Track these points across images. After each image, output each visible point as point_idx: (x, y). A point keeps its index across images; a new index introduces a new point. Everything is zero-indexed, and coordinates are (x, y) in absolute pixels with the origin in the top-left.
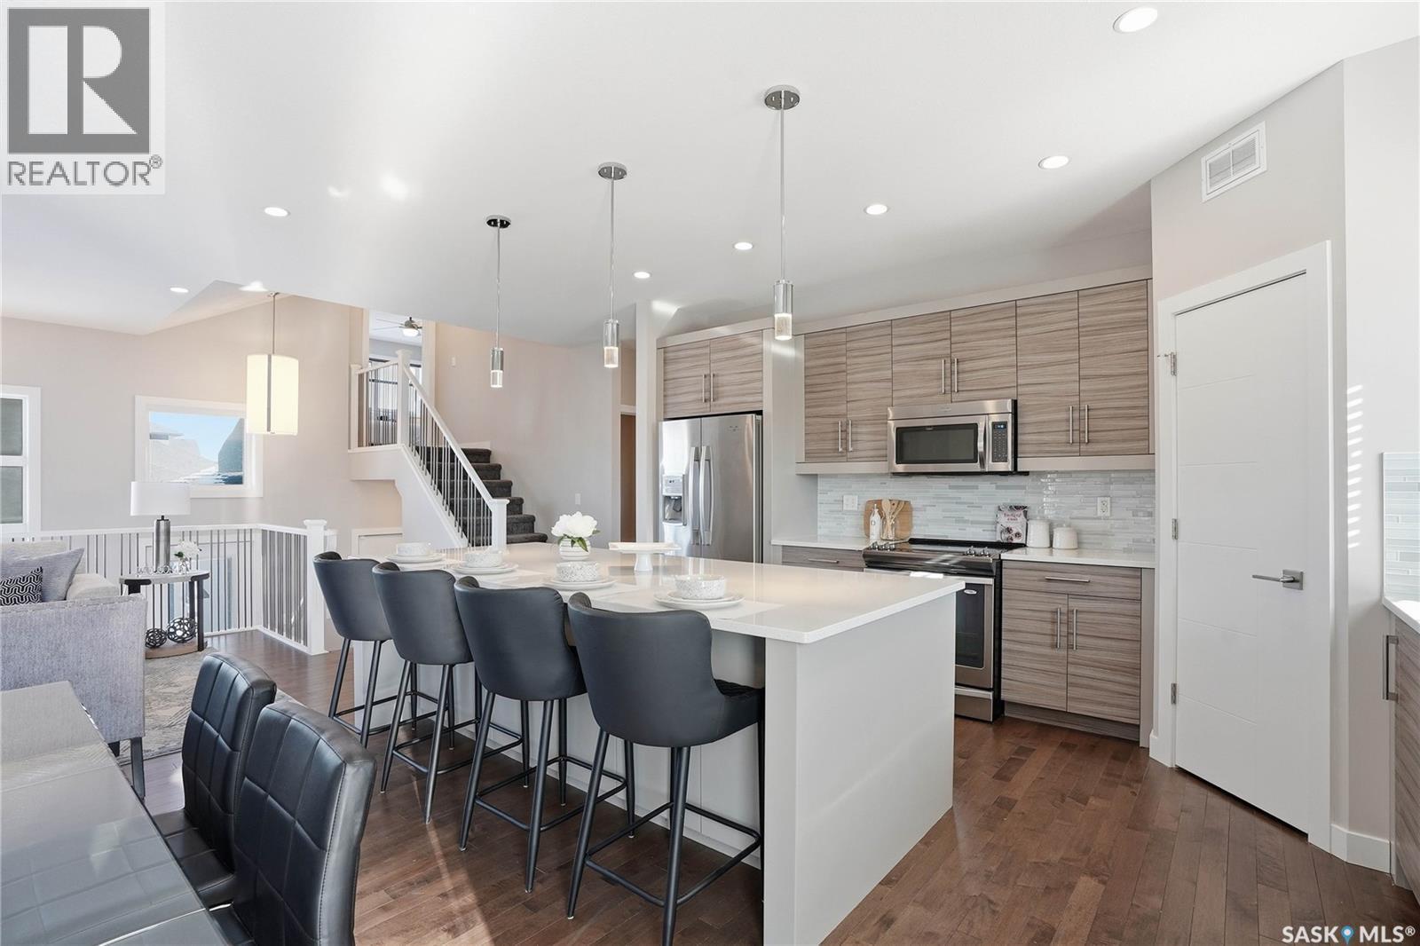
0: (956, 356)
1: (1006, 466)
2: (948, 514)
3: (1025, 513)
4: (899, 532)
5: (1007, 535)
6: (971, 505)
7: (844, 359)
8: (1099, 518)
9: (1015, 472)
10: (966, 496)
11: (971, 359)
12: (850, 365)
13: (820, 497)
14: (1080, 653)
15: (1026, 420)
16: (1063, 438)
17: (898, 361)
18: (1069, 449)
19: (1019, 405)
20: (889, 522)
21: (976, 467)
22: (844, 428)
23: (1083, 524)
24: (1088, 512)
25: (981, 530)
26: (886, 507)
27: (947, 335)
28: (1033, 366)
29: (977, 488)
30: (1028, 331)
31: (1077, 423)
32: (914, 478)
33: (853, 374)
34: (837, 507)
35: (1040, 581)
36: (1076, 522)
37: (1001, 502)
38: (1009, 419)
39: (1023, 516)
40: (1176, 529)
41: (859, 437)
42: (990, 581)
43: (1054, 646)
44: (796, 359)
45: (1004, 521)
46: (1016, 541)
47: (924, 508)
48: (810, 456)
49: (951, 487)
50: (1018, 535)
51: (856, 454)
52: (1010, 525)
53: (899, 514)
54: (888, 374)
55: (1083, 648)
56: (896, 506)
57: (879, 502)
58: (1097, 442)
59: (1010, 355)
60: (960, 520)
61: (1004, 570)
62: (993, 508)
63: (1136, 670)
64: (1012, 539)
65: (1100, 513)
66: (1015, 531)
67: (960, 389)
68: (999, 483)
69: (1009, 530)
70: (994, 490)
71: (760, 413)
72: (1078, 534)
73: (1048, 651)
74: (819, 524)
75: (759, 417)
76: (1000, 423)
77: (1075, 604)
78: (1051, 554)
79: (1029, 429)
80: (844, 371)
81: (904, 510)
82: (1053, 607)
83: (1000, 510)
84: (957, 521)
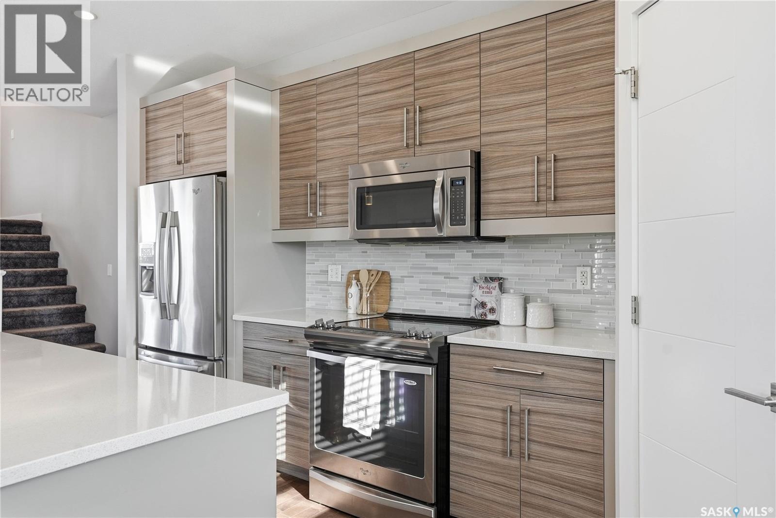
0: (419, 103)
2: (425, 286)
3: (501, 286)
4: (375, 306)
5: (481, 311)
6: (447, 276)
7: (313, 114)
8: (579, 292)
9: (480, 237)
10: (443, 266)
11: (435, 106)
12: (320, 120)
13: (308, 267)
14: (534, 465)
15: (491, 175)
16: (528, 196)
17: (364, 114)
18: (534, 208)
19: (482, 158)
20: (365, 295)
21: (433, 232)
22: (313, 191)
23: (562, 299)
24: (567, 285)
25: (457, 304)
26: (364, 277)
27: (410, 80)
28: (497, 111)
29: (452, 256)
31: (542, 177)
33: (322, 130)
34: (322, 278)
35: (490, 371)
36: (552, 296)
37: (477, 273)
38: (469, 173)
39: (497, 288)
40: (636, 309)
41: (327, 201)
44: (272, 118)
45: (479, 295)
46: (490, 317)
47: (402, 280)
48: (286, 222)
49: (428, 256)
50: (492, 310)
51: (327, 219)
52: (486, 299)
53: (376, 286)
54: (354, 128)
56: (374, 276)
57: (357, 272)
58: (566, 199)
59: (472, 99)
60: (436, 293)
62: (468, 279)
63: (599, 493)
64: (485, 315)
65: (579, 287)
66: (489, 306)
67: (424, 141)
68: (476, 251)
69: (483, 305)
70: (471, 259)
71: (223, 174)
72: (554, 310)
74: (307, 296)
75: (223, 179)
76: (459, 179)
79: (492, 186)
80: (314, 128)
81: (382, 280)
82: (503, 404)
83: (475, 281)
84: (434, 294)
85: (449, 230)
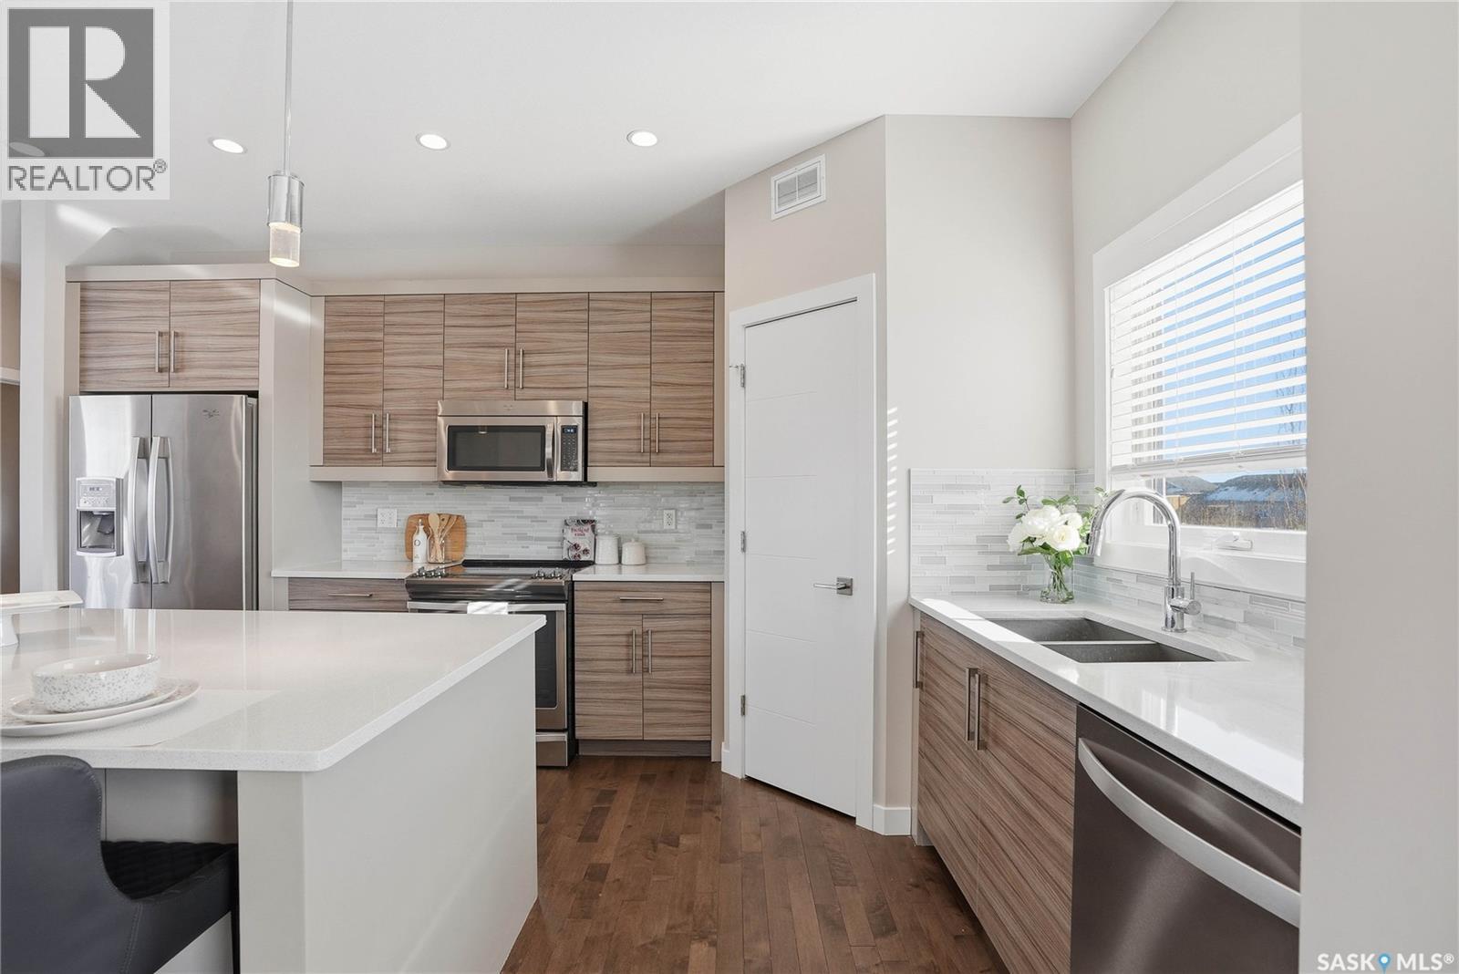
0: (521, 346)
1: (576, 476)
2: (508, 530)
3: (593, 528)
4: (449, 553)
5: (574, 553)
6: (534, 519)
7: (379, 335)
8: (665, 532)
9: (586, 482)
10: (529, 509)
11: (540, 352)
12: (388, 343)
13: (345, 512)
14: (656, 675)
15: (598, 425)
16: (633, 446)
17: (451, 346)
18: (639, 458)
19: (589, 408)
20: (438, 542)
21: (542, 476)
22: (379, 423)
23: (650, 538)
24: (654, 526)
25: (545, 548)
26: (434, 523)
27: (512, 321)
28: (604, 367)
29: (540, 499)
30: (602, 328)
31: (647, 432)
32: (468, 488)
33: (392, 355)
34: (370, 524)
35: (615, 602)
36: (642, 536)
37: (567, 516)
38: (579, 422)
39: (590, 530)
40: (744, 541)
41: (400, 436)
42: (562, 607)
43: (630, 671)
44: (312, 329)
45: (571, 537)
46: (584, 558)
47: (480, 524)
48: (331, 457)
49: (511, 499)
50: (586, 551)
51: (396, 457)
52: (578, 541)
53: (451, 531)
54: (438, 359)
55: (659, 670)
56: (446, 521)
57: (425, 517)
58: (667, 452)
59: (579, 353)
60: (522, 537)
61: (575, 593)
62: (559, 523)
63: (706, 687)
64: (579, 556)
65: (666, 527)
66: (582, 548)
67: (525, 385)
68: (567, 495)
69: (576, 547)
70: (560, 502)
71: (254, 394)
72: (646, 548)
73: (625, 678)
74: (344, 546)
75: (252, 401)
76: (570, 427)
77: (649, 625)
78: (620, 572)
79: (599, 435)
80: (380, 351)
81: (456, 526)
82: (628, 630)
83: (566, 524)
84: (519, 539)
85: (560, 475)
